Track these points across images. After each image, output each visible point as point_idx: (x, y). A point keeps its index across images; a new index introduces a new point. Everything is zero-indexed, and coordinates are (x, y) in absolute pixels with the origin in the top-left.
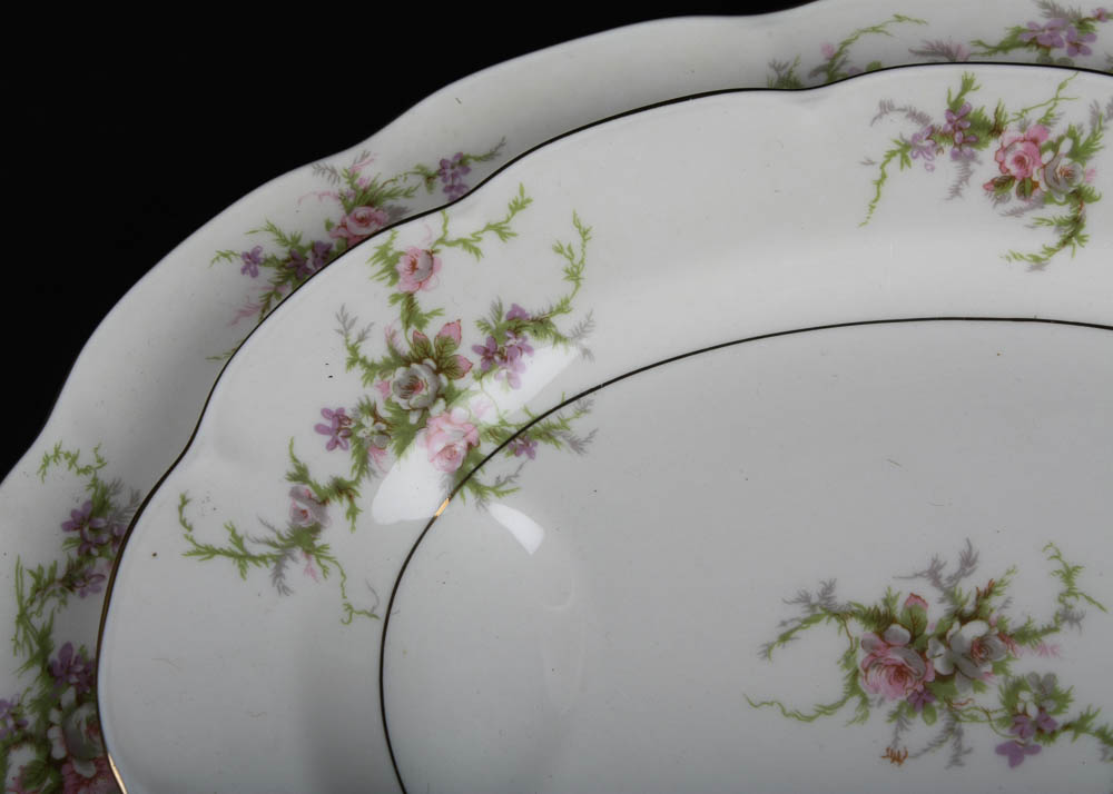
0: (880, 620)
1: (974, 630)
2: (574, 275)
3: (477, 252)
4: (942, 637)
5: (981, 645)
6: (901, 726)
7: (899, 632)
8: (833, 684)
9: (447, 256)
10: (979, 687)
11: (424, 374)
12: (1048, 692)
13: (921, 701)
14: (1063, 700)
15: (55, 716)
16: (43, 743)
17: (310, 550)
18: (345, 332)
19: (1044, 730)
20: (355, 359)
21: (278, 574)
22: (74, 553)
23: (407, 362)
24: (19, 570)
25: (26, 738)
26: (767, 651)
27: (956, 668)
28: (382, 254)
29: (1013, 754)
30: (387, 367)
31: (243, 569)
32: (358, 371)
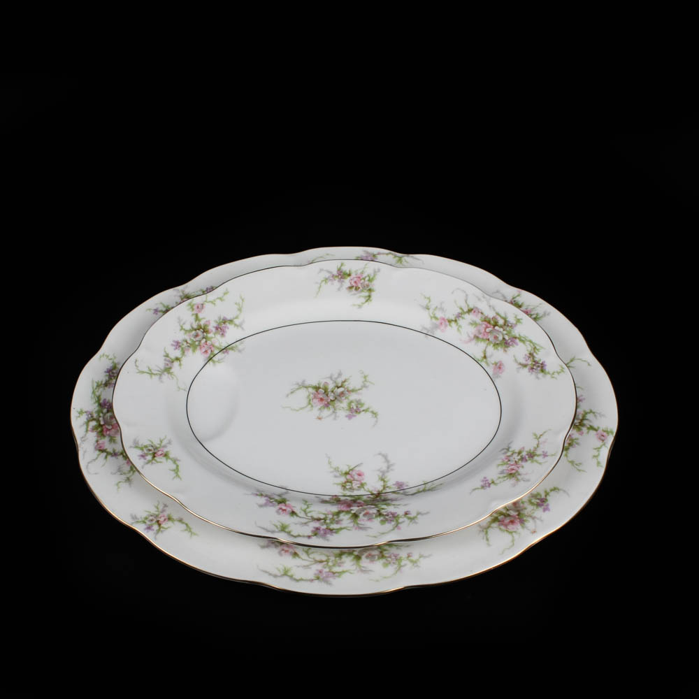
0: (317, 388)
1: (341, 390)
2: (240, 310)
3: (214, 304)
4: (332, 392)
5: (342, 393)
6: (321, 411)
7: (321, 391)
8: (305, 402)
9: (207, 305)
10: (341, 402)
11: (200, 332)
12: (359, 403)
13: (327, 406)
14: (362, 405)
15: (101, 415)
16: (98, 421)
17: (169, 373)
18: (179, 322)
19: (357, 411)
20: (182, 329)
21: (160, 378)
22: (107, 378)
23: (196, 330)
24: (93, 382)
25: (94, 420)
26: (288, 396)
27: (336, 398)
28: (190, 304)
29: (350, 417)
30: (190, 331)
31: (151, 377)
32: (183, 332)
